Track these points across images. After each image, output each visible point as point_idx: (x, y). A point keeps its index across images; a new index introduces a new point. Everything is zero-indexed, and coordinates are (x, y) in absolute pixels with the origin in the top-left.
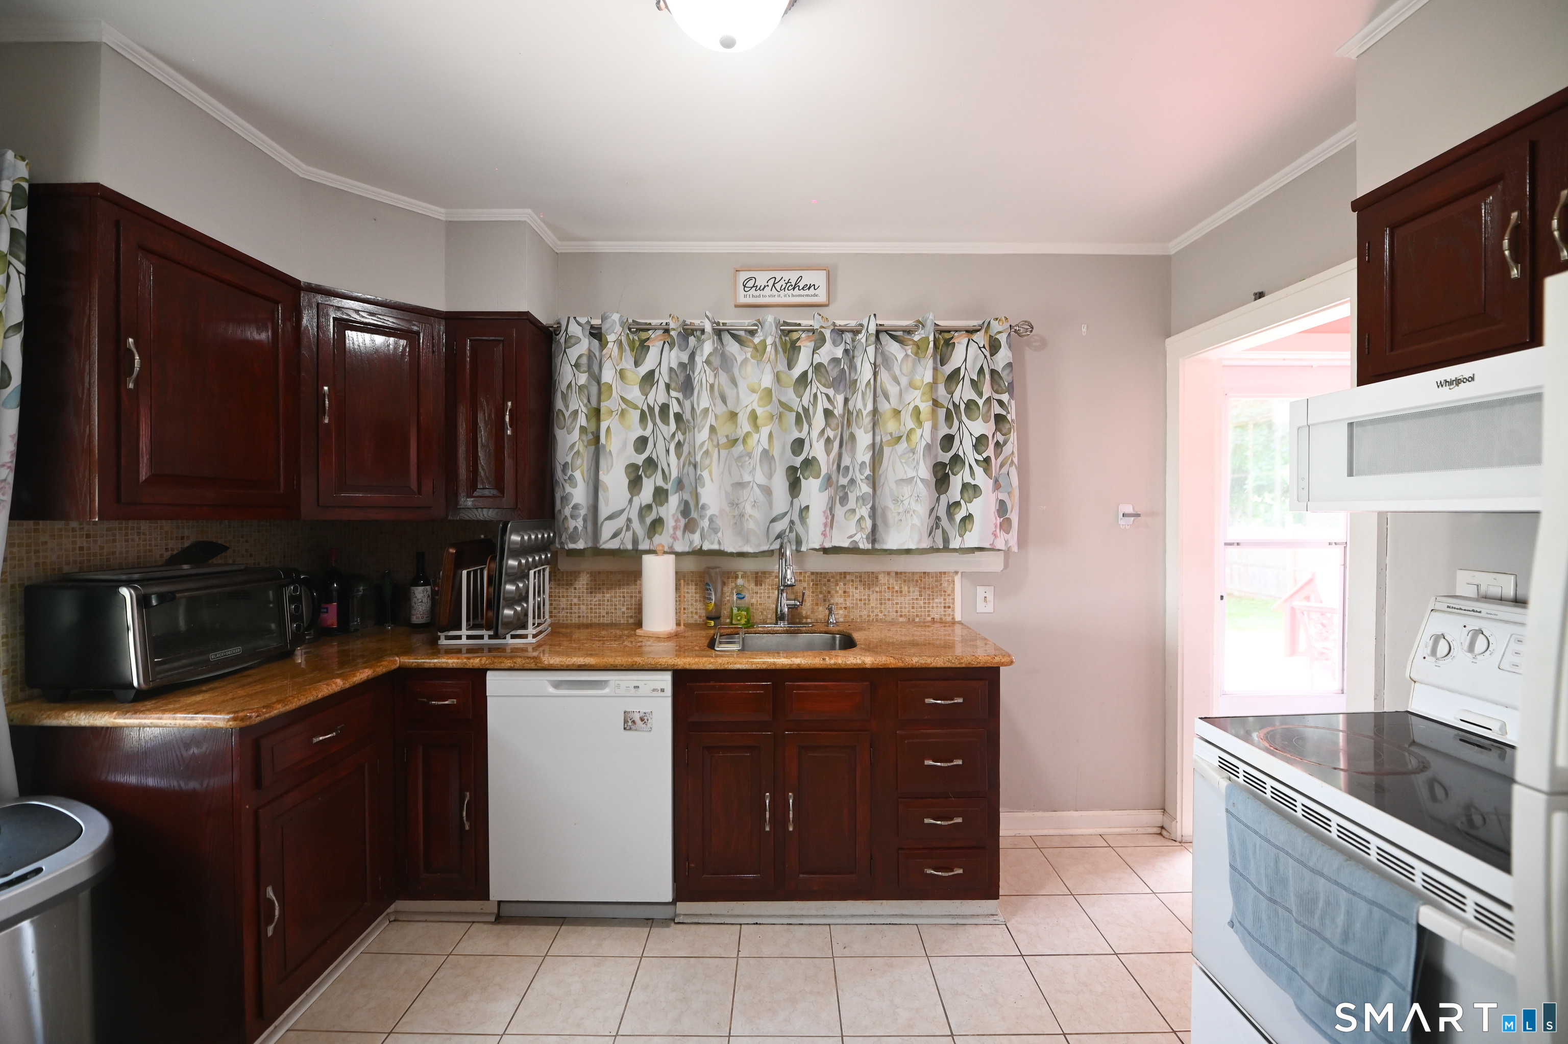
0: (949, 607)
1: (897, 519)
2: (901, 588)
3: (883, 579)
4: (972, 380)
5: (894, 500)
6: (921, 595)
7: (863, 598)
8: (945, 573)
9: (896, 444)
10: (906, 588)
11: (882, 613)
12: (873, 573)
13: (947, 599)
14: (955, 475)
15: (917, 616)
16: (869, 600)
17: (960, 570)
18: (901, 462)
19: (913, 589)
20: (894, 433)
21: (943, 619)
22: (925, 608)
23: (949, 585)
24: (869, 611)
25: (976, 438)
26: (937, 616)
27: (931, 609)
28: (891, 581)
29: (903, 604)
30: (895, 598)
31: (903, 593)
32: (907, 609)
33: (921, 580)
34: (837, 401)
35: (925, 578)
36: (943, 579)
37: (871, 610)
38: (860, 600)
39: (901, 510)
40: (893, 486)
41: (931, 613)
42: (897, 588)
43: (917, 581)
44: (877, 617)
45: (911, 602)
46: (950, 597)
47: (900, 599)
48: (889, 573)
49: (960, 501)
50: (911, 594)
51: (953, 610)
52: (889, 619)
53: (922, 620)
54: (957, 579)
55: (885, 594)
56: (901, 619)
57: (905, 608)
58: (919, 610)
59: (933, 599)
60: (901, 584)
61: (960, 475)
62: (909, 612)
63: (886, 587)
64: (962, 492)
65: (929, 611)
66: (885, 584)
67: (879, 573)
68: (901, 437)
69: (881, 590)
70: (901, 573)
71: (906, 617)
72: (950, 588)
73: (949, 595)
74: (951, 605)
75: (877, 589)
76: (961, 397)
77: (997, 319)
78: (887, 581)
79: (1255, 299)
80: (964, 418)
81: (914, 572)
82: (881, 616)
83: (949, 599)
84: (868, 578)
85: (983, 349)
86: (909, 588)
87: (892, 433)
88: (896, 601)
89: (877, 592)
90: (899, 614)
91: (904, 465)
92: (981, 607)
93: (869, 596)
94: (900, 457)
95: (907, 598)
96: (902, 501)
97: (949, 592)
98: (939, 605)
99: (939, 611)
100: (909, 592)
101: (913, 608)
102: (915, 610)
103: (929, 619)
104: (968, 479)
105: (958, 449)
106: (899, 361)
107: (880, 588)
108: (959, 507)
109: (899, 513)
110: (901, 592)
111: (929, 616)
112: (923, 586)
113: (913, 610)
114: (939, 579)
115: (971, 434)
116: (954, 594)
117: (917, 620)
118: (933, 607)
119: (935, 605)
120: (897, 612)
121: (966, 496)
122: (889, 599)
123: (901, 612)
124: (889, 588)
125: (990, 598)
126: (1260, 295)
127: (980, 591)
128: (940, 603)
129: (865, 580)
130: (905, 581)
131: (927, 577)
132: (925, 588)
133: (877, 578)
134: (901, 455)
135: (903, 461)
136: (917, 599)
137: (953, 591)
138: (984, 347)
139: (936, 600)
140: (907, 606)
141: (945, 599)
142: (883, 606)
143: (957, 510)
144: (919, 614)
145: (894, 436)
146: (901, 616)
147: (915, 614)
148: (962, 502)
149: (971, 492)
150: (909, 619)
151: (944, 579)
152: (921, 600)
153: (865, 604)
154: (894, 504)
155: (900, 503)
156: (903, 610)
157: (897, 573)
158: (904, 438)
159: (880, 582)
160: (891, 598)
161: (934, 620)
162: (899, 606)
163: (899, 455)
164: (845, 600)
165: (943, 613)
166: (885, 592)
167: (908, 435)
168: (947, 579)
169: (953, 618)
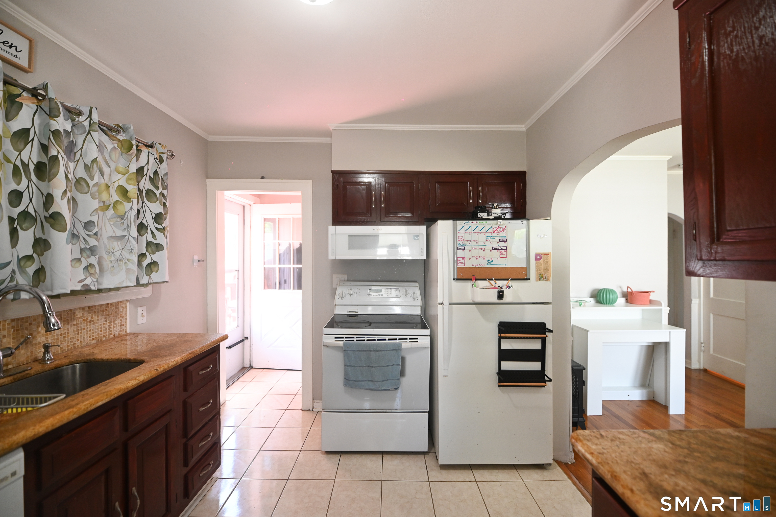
0: (123, 325)
1: (110, 265)
2: (92, 318)
3: (79, 314)
4: (150, 177)
5: (106, 252)
6: (106, 321)
7: (63, 333)
8: (121, 302)
9: (107, 210)
10: (96, 317)
11: (78, 341)
12: (71, 310)
13: (122, 320)
14: (142, 236)
15: (104, 336)
16: (68, 333)
17: (129, 298)
18: (110, 224)
19: (101, 317)
20: (106, 202)
21: (120, 334)
22: (109, 329)
23: (123, 310)
24: (68, 342)
25: (155, 214)
26: (116, 333)
27: (113, 329)
28: (85, 314)
29: (94, 330)
30: (88, 327)
31: (94, 321)
32: (97, 333)
33: (106, 310)
34: (69, 167)
35: (108, 308)
36: (120, 306)
37: (70, 341)
38: (61, 335)
39: (113, 259)
40: (106, 241)
41: (112, 332)
42: (89, 319)
43: (103, 311)
44: (75, 345)
45: (100, 327)
46: (124, 318)
47: (92, 327)
48: (83, 308)
49: (145, 253)
50: (100, 321)
51: (126, 327)
52: (84, 344)
53: (107, 338)
54: (128, 304)
55: (81, 325)
56: (93, 342)
57: (96, 332)
58: (105, 331)
59: (114, 321)
60: (92, 315)
61: (145, 236)
62: (98, 334)
63: (82, 319)
64: (146, 247)
65: (111, 331)
66: (80, 318)
67: (76, 309)
68: (110, 205)
69: (77, 323)
70: (92, 307)
71: (97, 339)
72: (124, 312)
73: (123, 317)
74: (125, 323)
75: (75, 323)
76: (144, 186)
77: (160, 144)
78: (82, 315)
79: (261, 179)
80: (145, 200)
81: (101, 305)
82: (78, 343)
83: (123, 320)
84: (67, 315)
85: (156, 160)
86: (98, 317)
87: (104, 201)
88: (89, 329)
89: (74, 325)
90: (91, 338)
91: (113, 226)
92: (141, 320)
93: (68, 329)
94: (109, 220)
95: (97, 325)
96: (113, 253)
97: (123, 314)
98: (117, 325)
99: (118, 329)
100: (98, 320)
101: (101, 331)
102: (103, 332)
103: (112, 336)
104: (150, 239)
105: (143, 219)
106: (109, 150)
107: (77, 321)
108: (145, 257)
109: (111, 261)
110: (93, 321)
111: (111, 334)
112: (107, 313)
113: (101, 333)
114: (117, 307)
115: (151, 211)
116: (127, 315)
117: (104, 339)
118: (114, 328)
119: (115, 326)
120: (90, 337)
121: (150, 250)
122: (84, 329)
123: (93, 336)
124: (83, 320)
125: (145, 314)
126: (263, 178)
127: (140, 310)
128: (118, 323)
129: (65, 317)
130: (95, 312)
131: (110, 307)
132: (108, 315)
133: (74, 314)
134: (110, 219)
135: (112, 223)
136: (104, 324)
137: (126, 314)
138: (157, 159)
139: (116, 322)
140: (97, 331)
141: (121, 320)
142: (79, 335)
143: (144, 259)
144: (105, 334)
145: (106, 204)
146: (93, 339)
147: (102, 335)
148: (147, 254)
149: (153, 247)
150: (98, 340)
151: (122, 305)
152: (106, 324)
153: (65, 337)
154: (107, 254)
155: (111, 254)
156: (94, 334)
157: (89, 307)
158: (111, 206)
159: (77, 317)
160: (85, 327)
161: (115, 336)
162: (91, 332)
163: (108, 218)
164: (47, 338)
165: (120, 330)
166: (81, 323)
167: (114, 205)
168: (122, 306)
169: (126, 332)
